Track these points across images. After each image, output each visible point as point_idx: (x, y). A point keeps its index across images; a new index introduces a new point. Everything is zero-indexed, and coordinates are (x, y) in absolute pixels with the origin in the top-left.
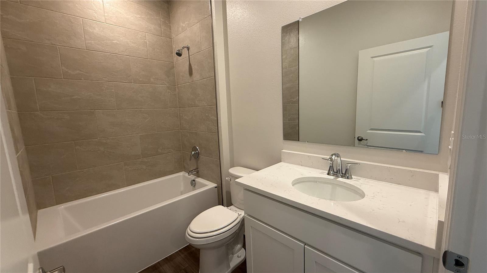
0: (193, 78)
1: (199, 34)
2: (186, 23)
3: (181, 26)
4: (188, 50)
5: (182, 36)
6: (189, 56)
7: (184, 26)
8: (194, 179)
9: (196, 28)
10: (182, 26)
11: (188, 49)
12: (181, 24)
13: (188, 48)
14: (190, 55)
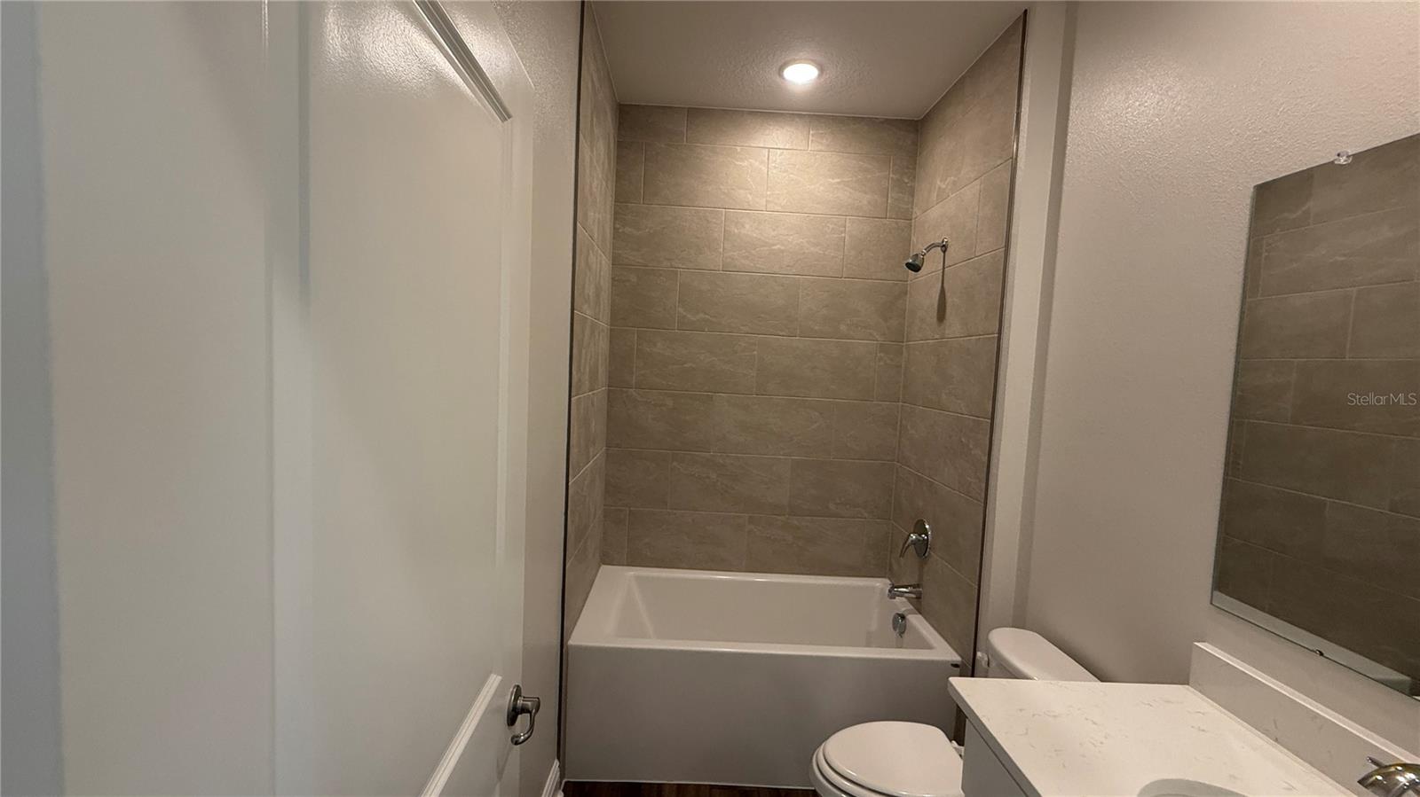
0: (945, 330)
1: (977, 209)
2: (949, 179)
3: (937, 187)
4: (944, 252)
5: (935, 213)
6: (944, 268)
7: (944, 186)
8: (905, 614)
9: (971, 192)
10: (940, 188)
11: (944, 248)
12: (938, 182)
13: (944, 246)
14: (946, 265)
